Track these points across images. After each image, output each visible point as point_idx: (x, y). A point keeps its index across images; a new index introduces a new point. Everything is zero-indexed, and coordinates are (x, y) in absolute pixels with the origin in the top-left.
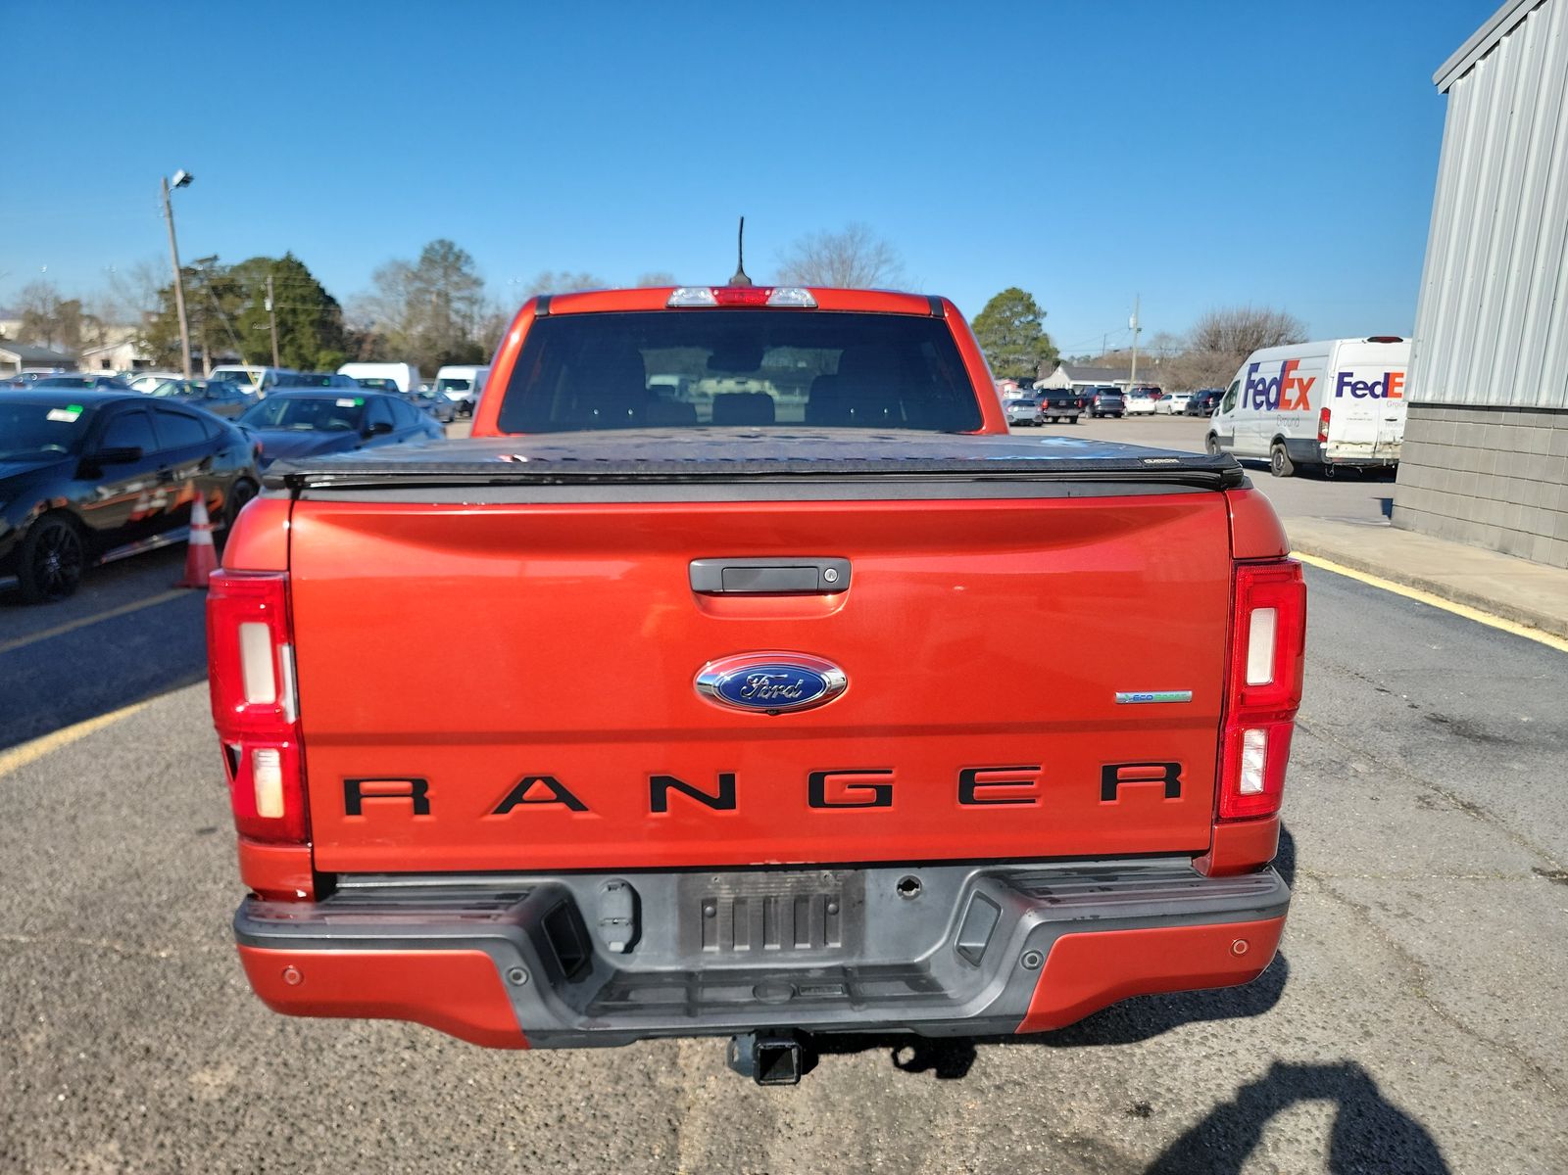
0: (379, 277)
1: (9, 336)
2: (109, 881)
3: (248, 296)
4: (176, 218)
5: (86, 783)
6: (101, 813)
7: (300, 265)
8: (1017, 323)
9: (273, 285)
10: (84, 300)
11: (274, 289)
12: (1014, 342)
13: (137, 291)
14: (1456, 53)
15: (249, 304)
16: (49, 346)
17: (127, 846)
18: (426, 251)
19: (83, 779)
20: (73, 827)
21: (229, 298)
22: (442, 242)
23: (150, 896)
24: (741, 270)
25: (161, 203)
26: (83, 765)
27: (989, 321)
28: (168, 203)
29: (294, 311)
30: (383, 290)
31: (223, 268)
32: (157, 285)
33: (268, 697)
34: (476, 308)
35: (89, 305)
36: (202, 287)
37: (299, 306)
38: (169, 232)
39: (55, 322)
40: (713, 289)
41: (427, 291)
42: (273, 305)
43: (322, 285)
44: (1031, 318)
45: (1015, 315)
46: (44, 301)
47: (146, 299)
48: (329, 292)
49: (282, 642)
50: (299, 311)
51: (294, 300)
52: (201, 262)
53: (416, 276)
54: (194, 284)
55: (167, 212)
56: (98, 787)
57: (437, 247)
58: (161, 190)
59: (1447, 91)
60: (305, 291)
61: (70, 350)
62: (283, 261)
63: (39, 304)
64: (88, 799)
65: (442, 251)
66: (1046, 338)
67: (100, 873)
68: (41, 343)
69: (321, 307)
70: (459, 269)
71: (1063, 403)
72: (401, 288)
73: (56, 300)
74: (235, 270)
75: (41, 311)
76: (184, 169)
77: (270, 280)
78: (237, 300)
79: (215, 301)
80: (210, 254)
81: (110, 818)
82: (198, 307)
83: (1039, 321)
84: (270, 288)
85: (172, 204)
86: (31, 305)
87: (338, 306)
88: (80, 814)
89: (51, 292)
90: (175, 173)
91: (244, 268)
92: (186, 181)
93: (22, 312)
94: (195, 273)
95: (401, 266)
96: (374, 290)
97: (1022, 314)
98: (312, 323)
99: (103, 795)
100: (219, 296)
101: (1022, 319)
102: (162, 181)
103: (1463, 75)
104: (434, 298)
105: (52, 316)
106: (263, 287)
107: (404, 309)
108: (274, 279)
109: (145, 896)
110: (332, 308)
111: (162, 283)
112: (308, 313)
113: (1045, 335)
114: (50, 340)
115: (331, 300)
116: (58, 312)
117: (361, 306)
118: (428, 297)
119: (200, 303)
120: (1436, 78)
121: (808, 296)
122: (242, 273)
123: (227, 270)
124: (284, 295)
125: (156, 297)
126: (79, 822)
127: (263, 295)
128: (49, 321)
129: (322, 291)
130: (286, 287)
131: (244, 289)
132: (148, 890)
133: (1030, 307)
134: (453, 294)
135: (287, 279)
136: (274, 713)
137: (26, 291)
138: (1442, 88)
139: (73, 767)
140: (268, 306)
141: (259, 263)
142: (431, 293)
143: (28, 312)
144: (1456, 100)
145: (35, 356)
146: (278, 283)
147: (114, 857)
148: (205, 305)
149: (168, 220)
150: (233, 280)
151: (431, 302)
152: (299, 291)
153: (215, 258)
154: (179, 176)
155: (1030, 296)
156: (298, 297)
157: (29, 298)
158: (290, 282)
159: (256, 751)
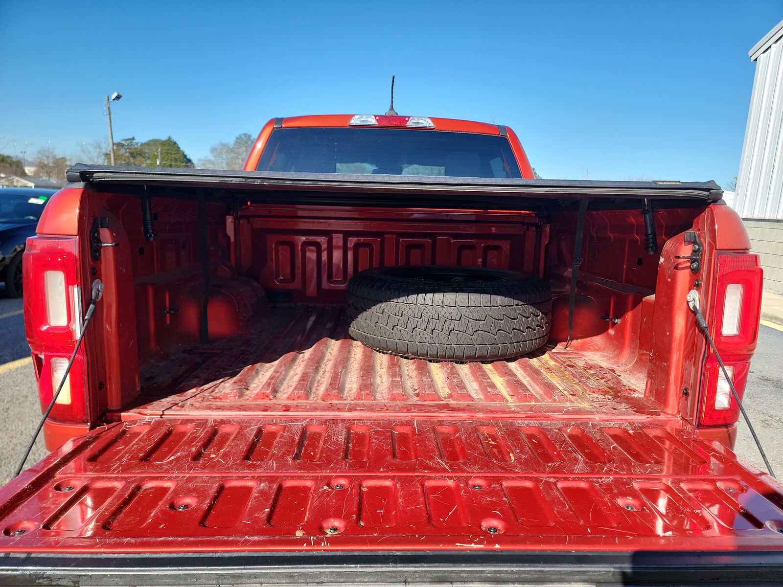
0: (213, 150)
1: (29, 174)
2: (18, 445)
3: (149, 158)
4: (112, 116)
5: (19, 390)
6: (23, 407)
7: (175, 143)
9: (161, 152)
10: (68, 158)
11: (161, 154)
13: (94, 154)
14: (761, 41)
15: (149, 162)
16: (49, 179)
17: (33, 426)
18: (237, 138)
19: (18, 388)
20: (6, 414)
21: (139, 158)
22: (245, 135)
23: (40, 455)
24: (392, 108)
25: (105, 108)
26: (19, 381)
28: (109, 108)
30: (215, 157)
31: (137, 144)
32: (104, 151)
33: (63, 322)
35: (70, 160)
36: (126, 152)
37: (173, 163)
38: (109, 123)
39: (53, 168)
40: (375, 116)
41: (236, 158)
42: (160, 162)
43: (185, 153)
46: (48, 158)
47: (98, 158)
48: (188, 157)
49: (73, 284)
50: (173, 166)
51: (171, 160)
52: (126, 140)
53: (232, 151)
54: (122, 151)
55: (108, 112)
56: (25, 393)
57: (243, 137)
58: (105, 102)
59: (756, 60)
60: (176, 156)
61: (60, 181)
62: (166, 141)
63: (45, 158)
64: (17, 399)
65: (245, 139)
67: (15, 441)
68: (45, 178)
69: (184, 164)
72: (224, 156)
73: (54, 157)
74: (142, 145)
75: (46, 162)
76: (117, 92)
77: (159, 150)
78: (143, 159)
79: (132, 160)
80: (131, 137)
81: (27, 410)
82: (124, 162)
84: (159, 154)
85: (111, 109)
86: (41, 159)
87: (193, 164)
88: (11, 408)
89: (51, 153)
90: (113, 93)
91: (148, 144)
92: (118, 97)
93: (37, 162)
94: (123, 145)
95: (224, 145)
96: (211, 157)
99: (27, 397)
100: (134, 157)
102: (106, 97)
103: (764, 52)
104: (240, 161)
105: (51, 165)
106: (156, 153)
107: (225, 167)
108: (162, 149)
109: (37, 455)
110: (189, 164)
111: (107, 150)
114: (50, 176)
115: (189, 161)
116: (54, 163)
117: (204, 164)
118: (237, 161)
119: (125, 160)
120: (750, 53)
121: (430, 121)
122: (146, 147)
123: (139, 144)
124: (166, 157)
125: (103, 157)
126: (10, 411)
127: (156, 157)
128: (49, 167)
129: (185, 156)
130: (167, 154)
131: (147, 155)
132: (39, 452)
135: (168, 149)
136: (67, 333)
137: (39, 152)
138: (753, 58)
139: (14, 382)
140: (158, 163)
141: (155, 142)
142: (239, 159)
143: (40, 162)
144: (760, 64)
145: (42, 184)
146: (164, 151)
147: (25, 432)
148: (127, 161)
149: (108, 116)
150: (141, 150)
151: (239, 163)
152: (173, 156)
153: (133, 139)
154: (115, 95)
156: (173, 159)
157: (40, 156)
158: (170, 151)
159: (54, 359)
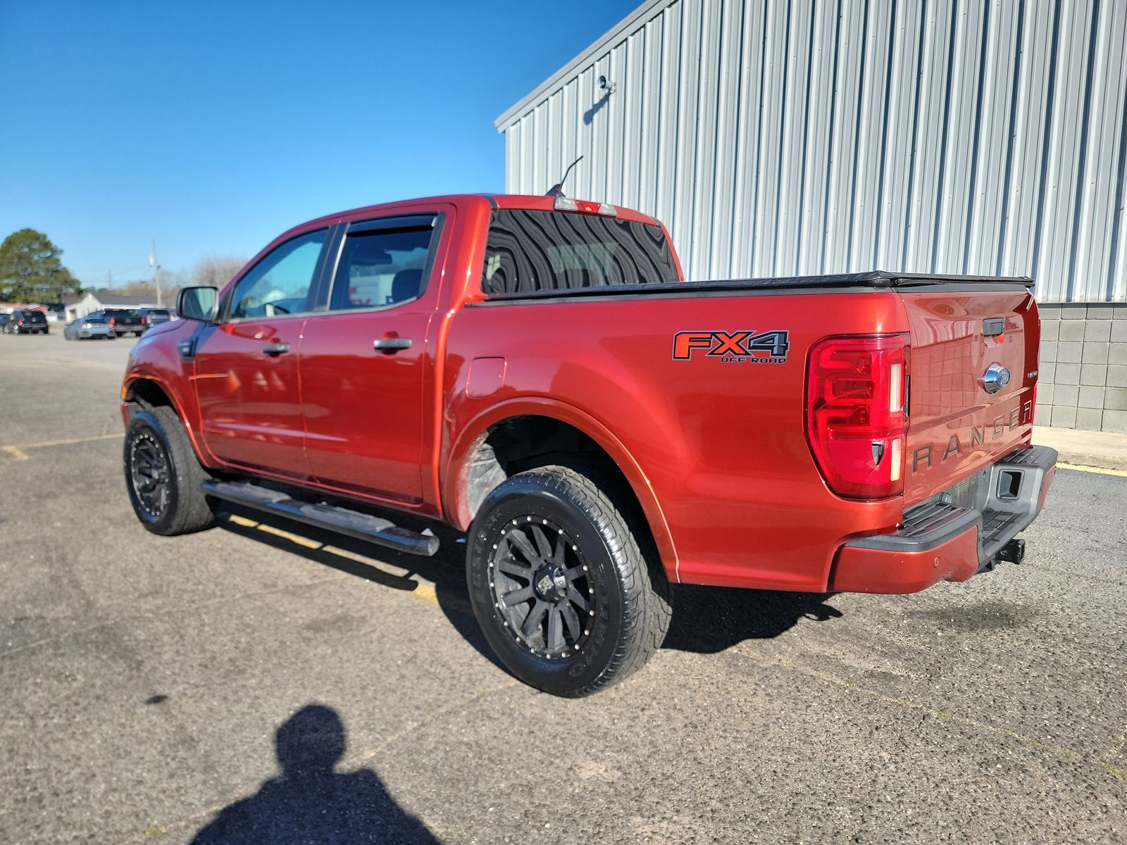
8: (36, 258)
12: (37, 274)
27: (9, 255)
44: (49, 254)
45: (32, 250)
59: (504, 132)
66: (65, 271)
71: (128, 321)
83: (58, 256)
97: (40, 251)
101: (42, 255)
113: (64, 268)
120: (497, 122)
133: (46, 245)
138: (500, 130)
155: (45, 236)
159: (893, 441)
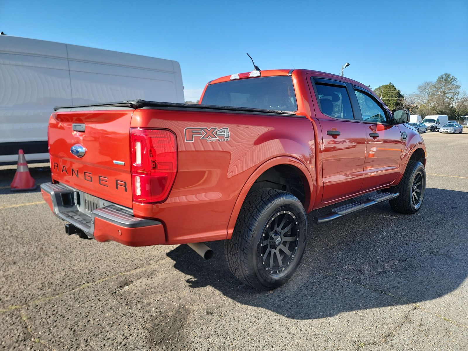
0: (420, 87)
7: (394, 86)
9: (383, 93)
18: (439, 78)
22: (446, 75)
29: (389, 100)
30: (421, 92)
34: (456, 96)
41: (437, 91)
42: (382, 98)
48: (401, 94)
51: (389, 97)
53: (434, 86)
60: (393, 94)
62: (388, 85)
65: (445, 77)
69: (397, 98)
70: (451, 83)
72: (427, 91)
77: (382, 91)
87: (403, 97)
92: (348, 66)
95: (428, 83)
96: (417, 92)
98: (393, 104)
104: (439, 93)
107: (427, 98)
110: (401, 98)
112: (393, 100)
115: (401, 96)
118: (437, 93)
130: (388, 93)
134: (447, 91)
135: (389, 90)
142: (439, 91)
146: (385, 92)
152: (391, 94)
156: (391, 96)
